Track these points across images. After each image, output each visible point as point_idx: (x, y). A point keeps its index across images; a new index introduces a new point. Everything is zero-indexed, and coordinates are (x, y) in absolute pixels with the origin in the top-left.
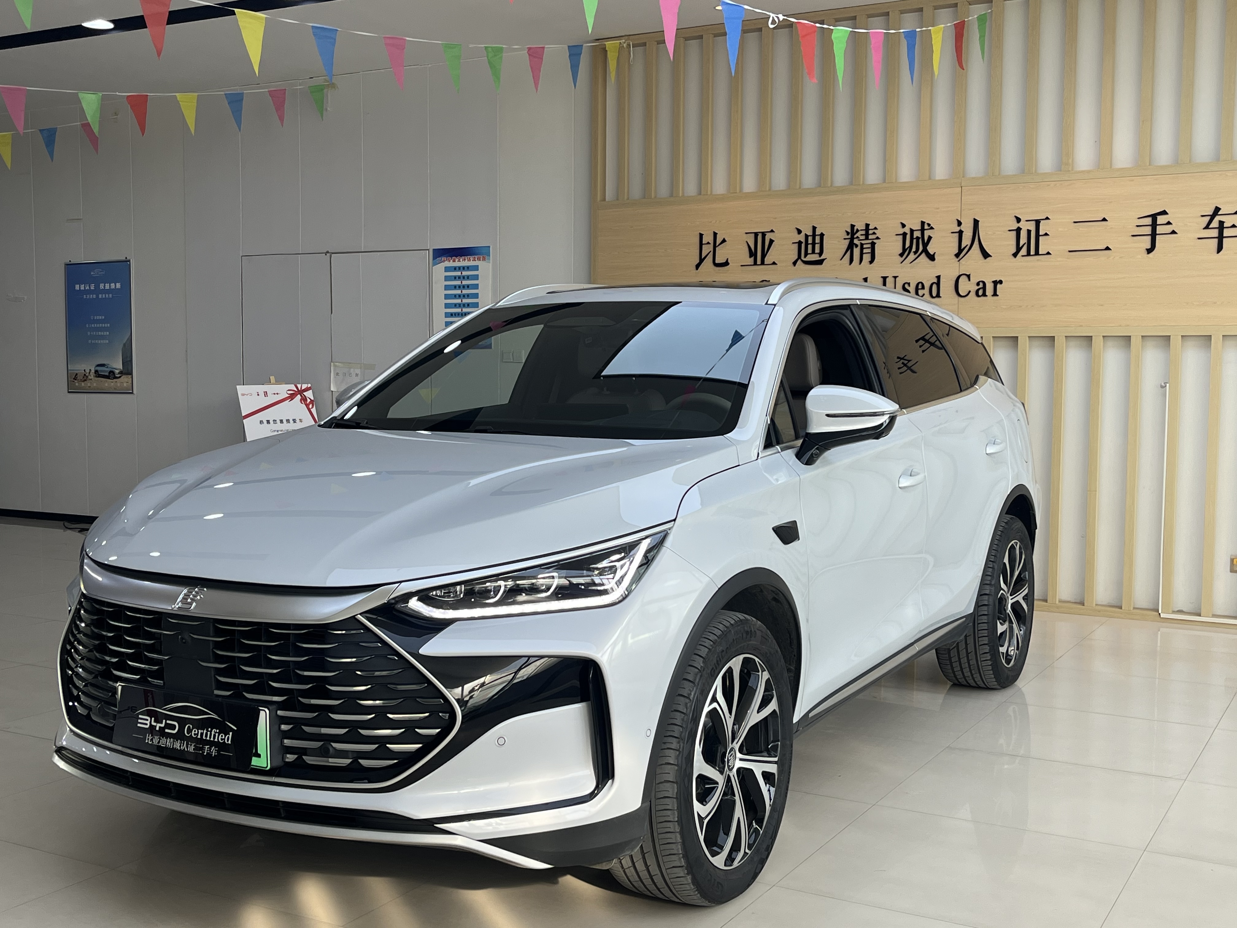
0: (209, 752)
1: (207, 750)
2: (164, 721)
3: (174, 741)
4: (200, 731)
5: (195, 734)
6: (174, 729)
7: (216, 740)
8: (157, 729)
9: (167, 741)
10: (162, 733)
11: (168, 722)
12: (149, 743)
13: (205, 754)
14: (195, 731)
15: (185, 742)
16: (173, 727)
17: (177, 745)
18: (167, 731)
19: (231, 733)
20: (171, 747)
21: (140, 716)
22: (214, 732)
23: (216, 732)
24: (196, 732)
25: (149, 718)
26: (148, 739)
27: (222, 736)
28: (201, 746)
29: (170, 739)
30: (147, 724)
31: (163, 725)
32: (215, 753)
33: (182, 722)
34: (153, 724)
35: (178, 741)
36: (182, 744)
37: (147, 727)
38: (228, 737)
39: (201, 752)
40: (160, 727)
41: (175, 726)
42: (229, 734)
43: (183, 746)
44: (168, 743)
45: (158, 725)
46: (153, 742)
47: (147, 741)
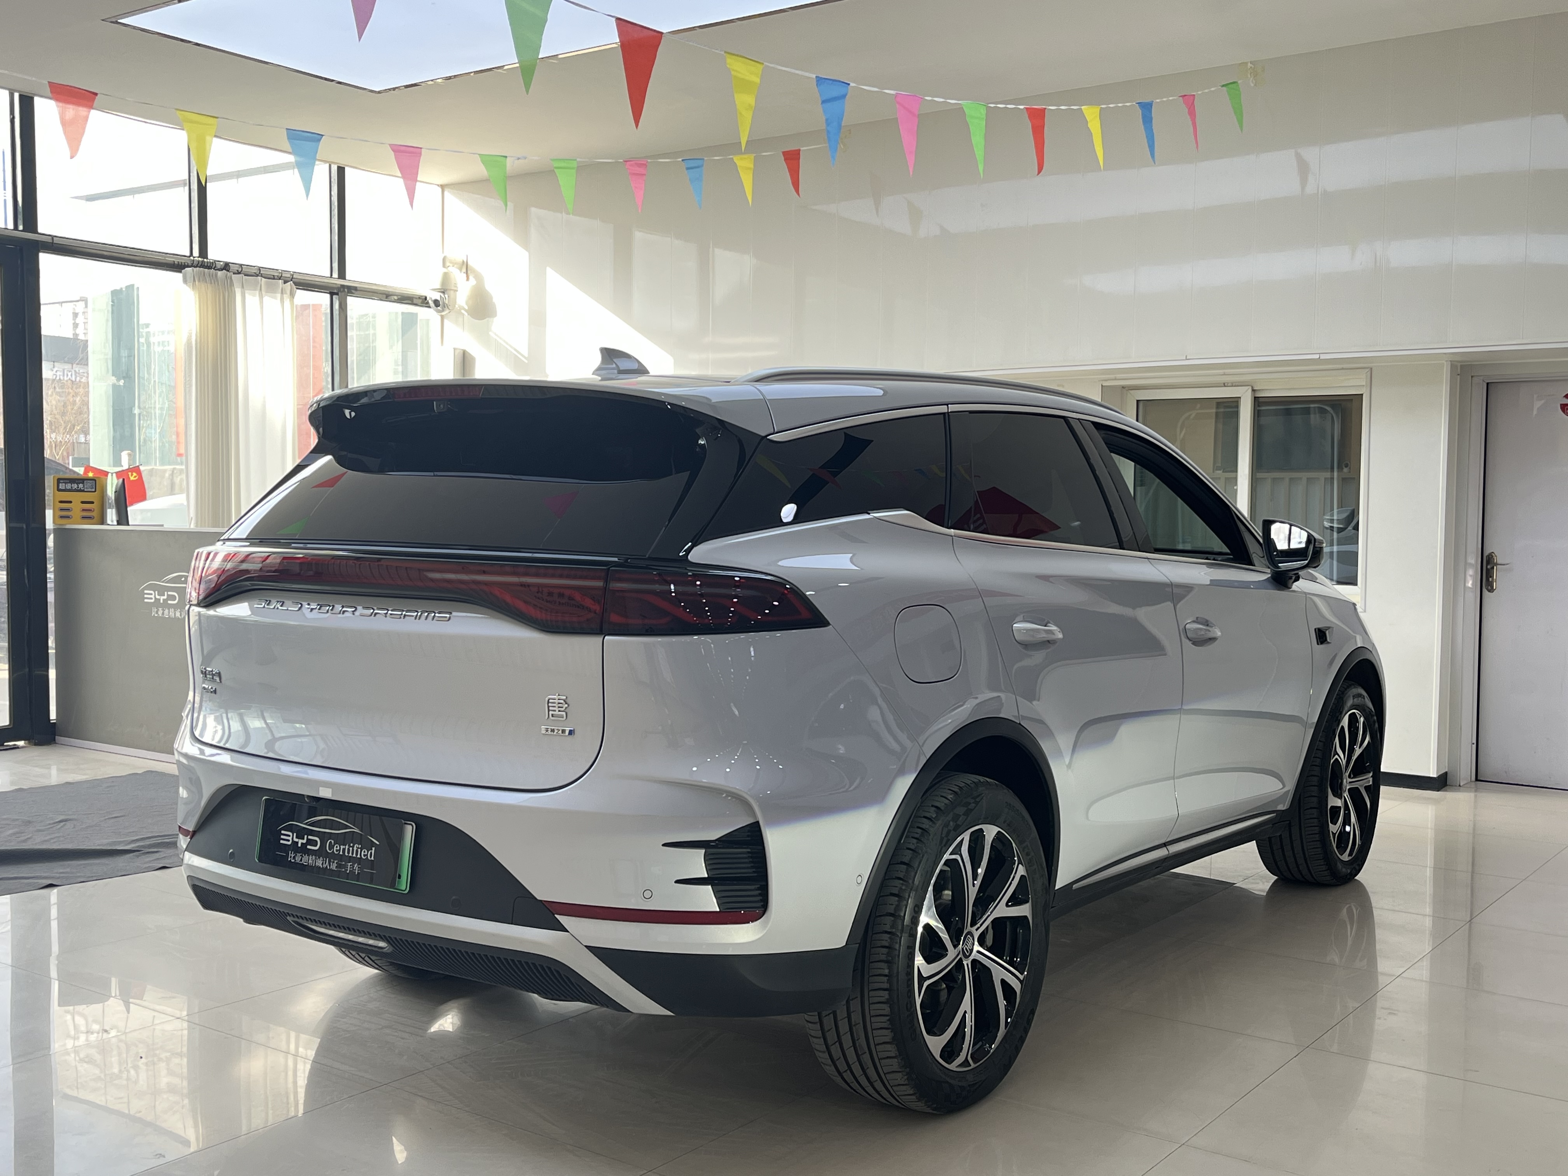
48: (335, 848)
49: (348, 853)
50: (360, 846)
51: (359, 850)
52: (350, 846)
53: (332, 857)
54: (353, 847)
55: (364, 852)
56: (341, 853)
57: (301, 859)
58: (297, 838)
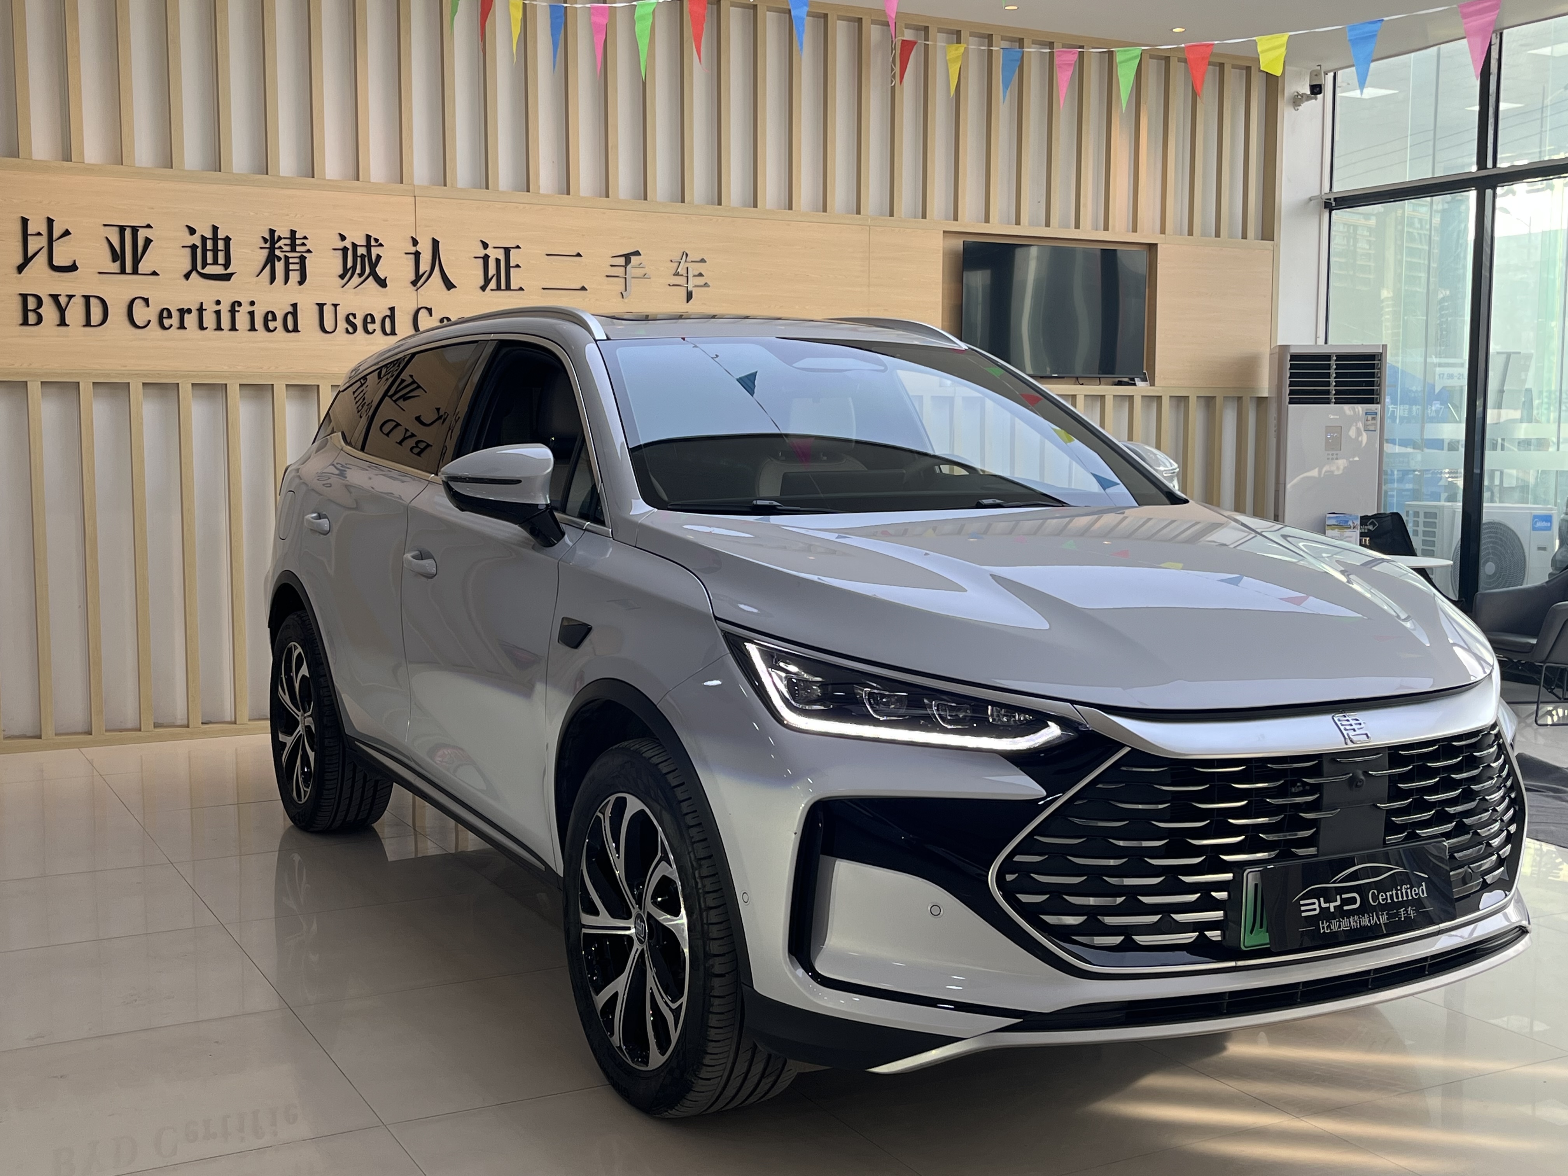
0: (1406, 915)
1: (1404, 914)
2: (1338, 897)
3: (1359, 918)
4: (1387, 893)
5: (1383, 900)
6: (1355, 903)
7: (1410, 898)
8: (1332, 910)
9: (1349, 921)
10: (1340, 913)
11: (1344, 896)
12: (1326, 931)
13: (1403, 919)
14: (1382, 896)
15: (1374, 913)
16: (1353, 901)
17: (1365, 921)
18: (1345, 908)
19: (1423, 884)
20: (1358, 927)
21: (1302, 902)
22: (1405, 889)
23: (1408, 888)
24: (1384, 897)
25: (1315, 901)
26: (1323, 928)
27: (1415, 891)
28: (1395, 911)
29: (1354, 916)
30: (1315, 910)
31: (1338, 903)
32: (1413, 914)
33: (1361, 890)
34: (1324, 905)
35: (1364, 916)
36: (1371, 918)
37: (1317, 912)
38: (1422, 889)
39: (1397, 919)
40: (1335, 907)
41: (1355, 898)
42: (1422, 886)
43: (1373, 919)
44: (1352, 923)
45: (1332, 905)
46: (1331, 929)
47: (1322, 931)
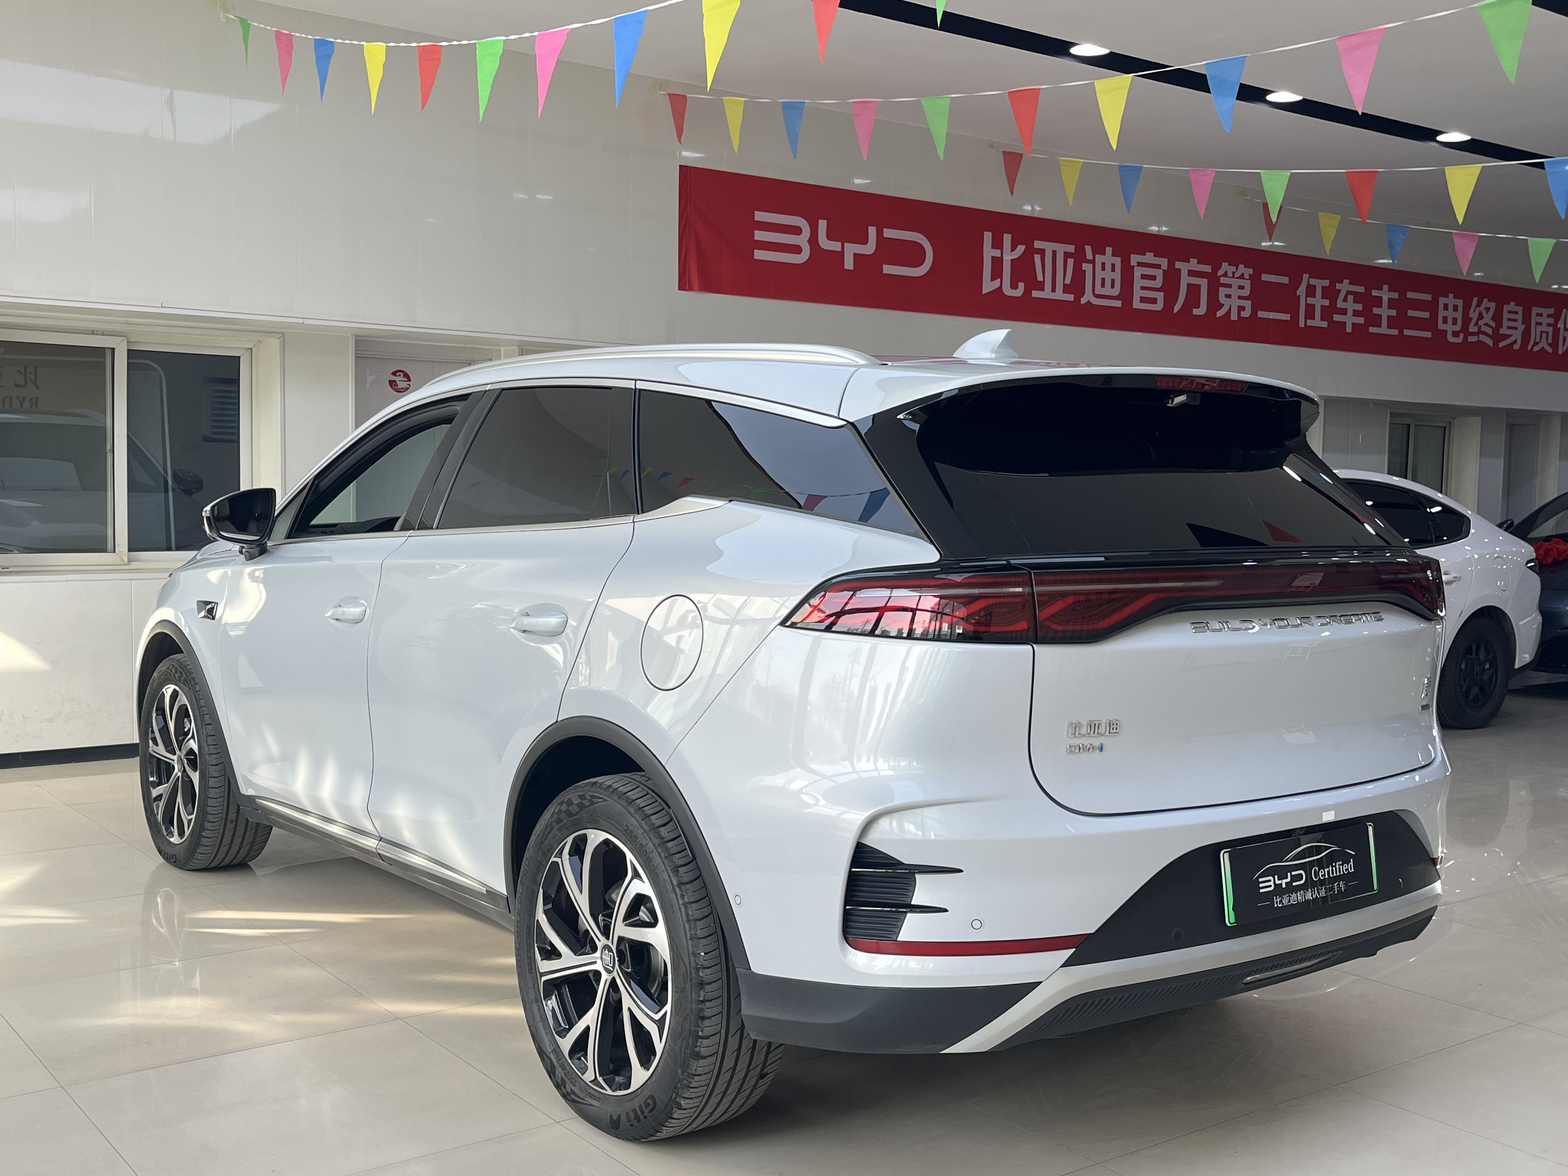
48: (1320, 874)
49: (1333, 874)
50: (1341, 862)
51: (1341, 867)
52: (1332, 867)
53: (1322, 882)
54: (1335, 866)
55: (1345, 867)
56: (1327, 877)
57: (1289, 899)
58: (1279, 880)
